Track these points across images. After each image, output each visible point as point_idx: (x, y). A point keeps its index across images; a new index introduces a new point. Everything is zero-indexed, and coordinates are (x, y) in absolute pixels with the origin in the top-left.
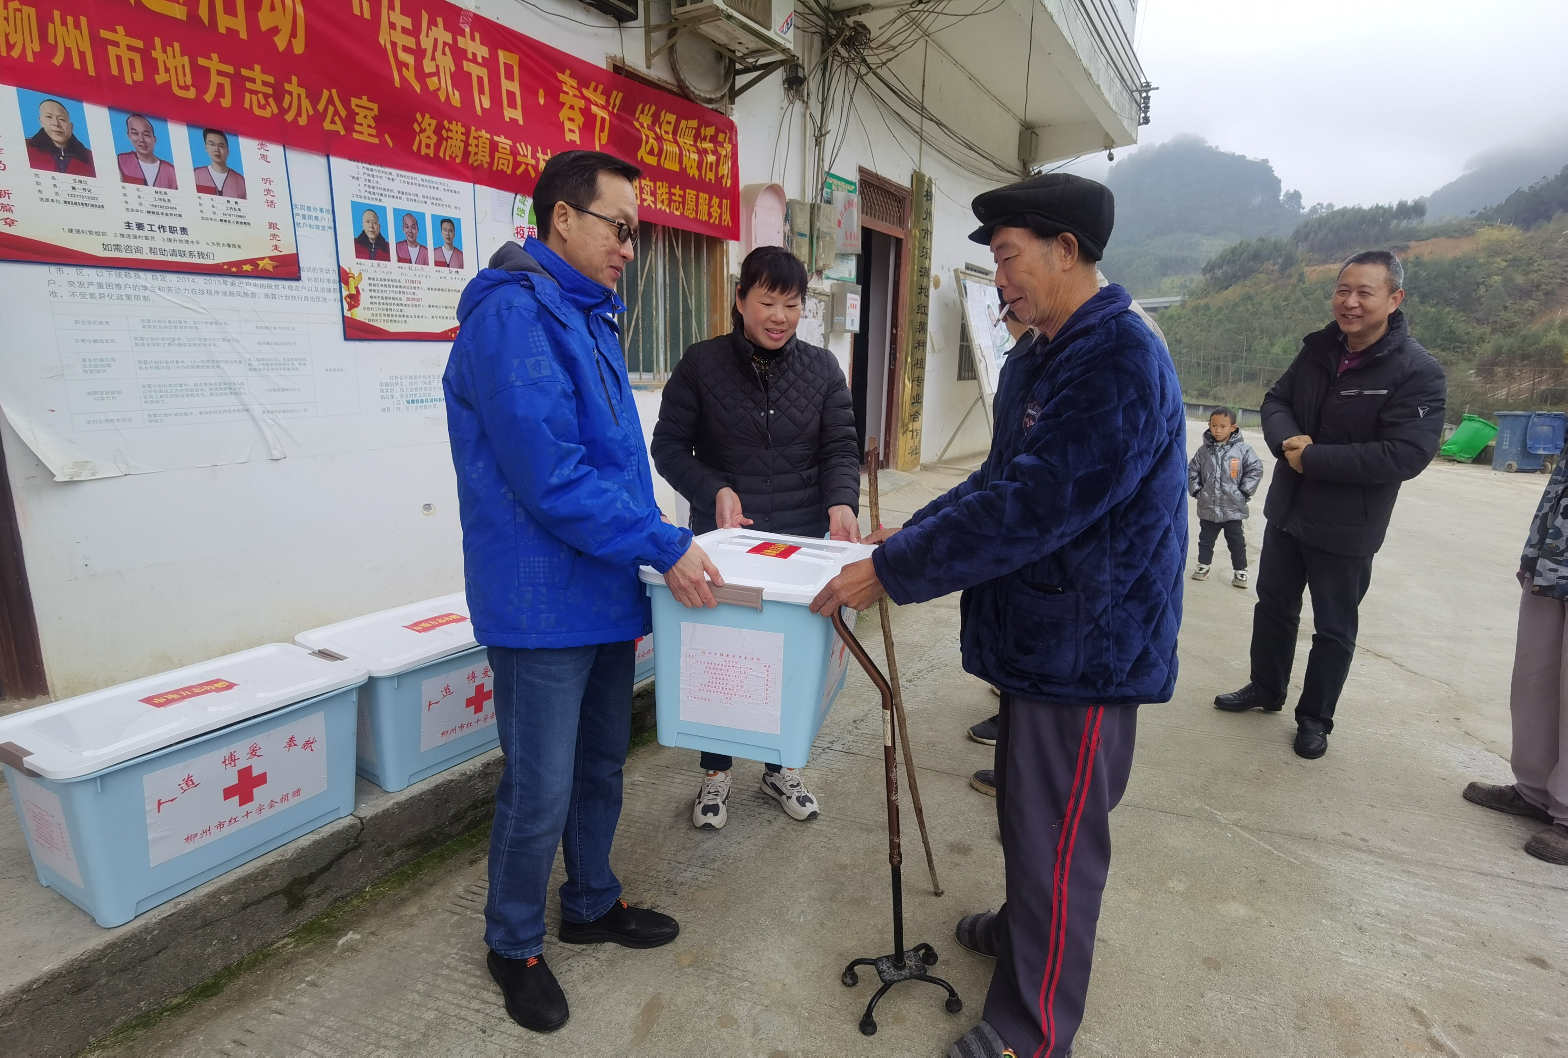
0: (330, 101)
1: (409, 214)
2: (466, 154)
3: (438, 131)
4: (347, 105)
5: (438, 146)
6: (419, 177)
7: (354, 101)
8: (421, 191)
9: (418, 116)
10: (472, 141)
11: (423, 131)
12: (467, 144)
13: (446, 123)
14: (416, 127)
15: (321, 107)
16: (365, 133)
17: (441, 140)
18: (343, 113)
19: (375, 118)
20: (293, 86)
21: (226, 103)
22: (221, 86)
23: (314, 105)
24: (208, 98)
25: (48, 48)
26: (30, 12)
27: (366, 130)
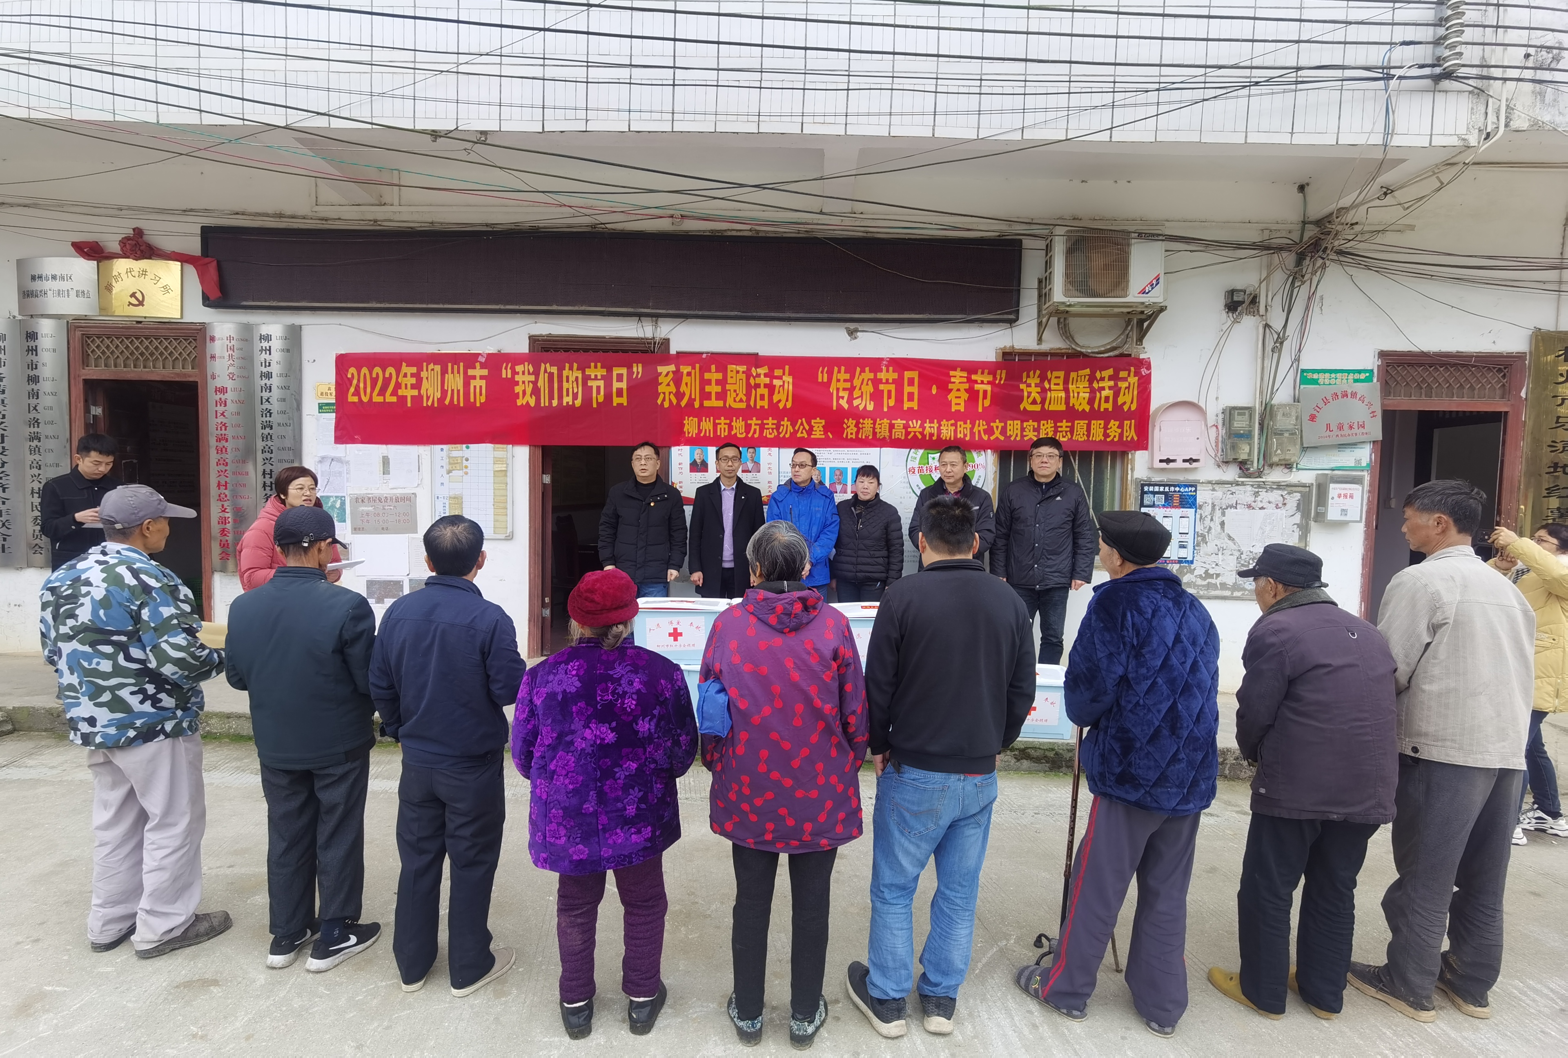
0: (802, 424)
1: (838, 469)
2: (875, 433)
3: (857, 425)
4: (809, 423)
5: (857, 433)
6: (846, 449)
7: (813, 421)
8: (846, 457)
9: (846, 421)
10: (877, 426)
11: (848, 427)
12: (874, 428)
13: (861, 421)
14: (845, 426)
15: (796, 428)
16: (818, 434)
17: (859, 429)
18: (807, 428)
19: (823, 427)
20: (786, 422)
21: (756, 436)
22: (755, 430)
23: (794, 427)
24: (750, 435)
25: (700, 431)
26: (696, 419)
27: (818, 433)
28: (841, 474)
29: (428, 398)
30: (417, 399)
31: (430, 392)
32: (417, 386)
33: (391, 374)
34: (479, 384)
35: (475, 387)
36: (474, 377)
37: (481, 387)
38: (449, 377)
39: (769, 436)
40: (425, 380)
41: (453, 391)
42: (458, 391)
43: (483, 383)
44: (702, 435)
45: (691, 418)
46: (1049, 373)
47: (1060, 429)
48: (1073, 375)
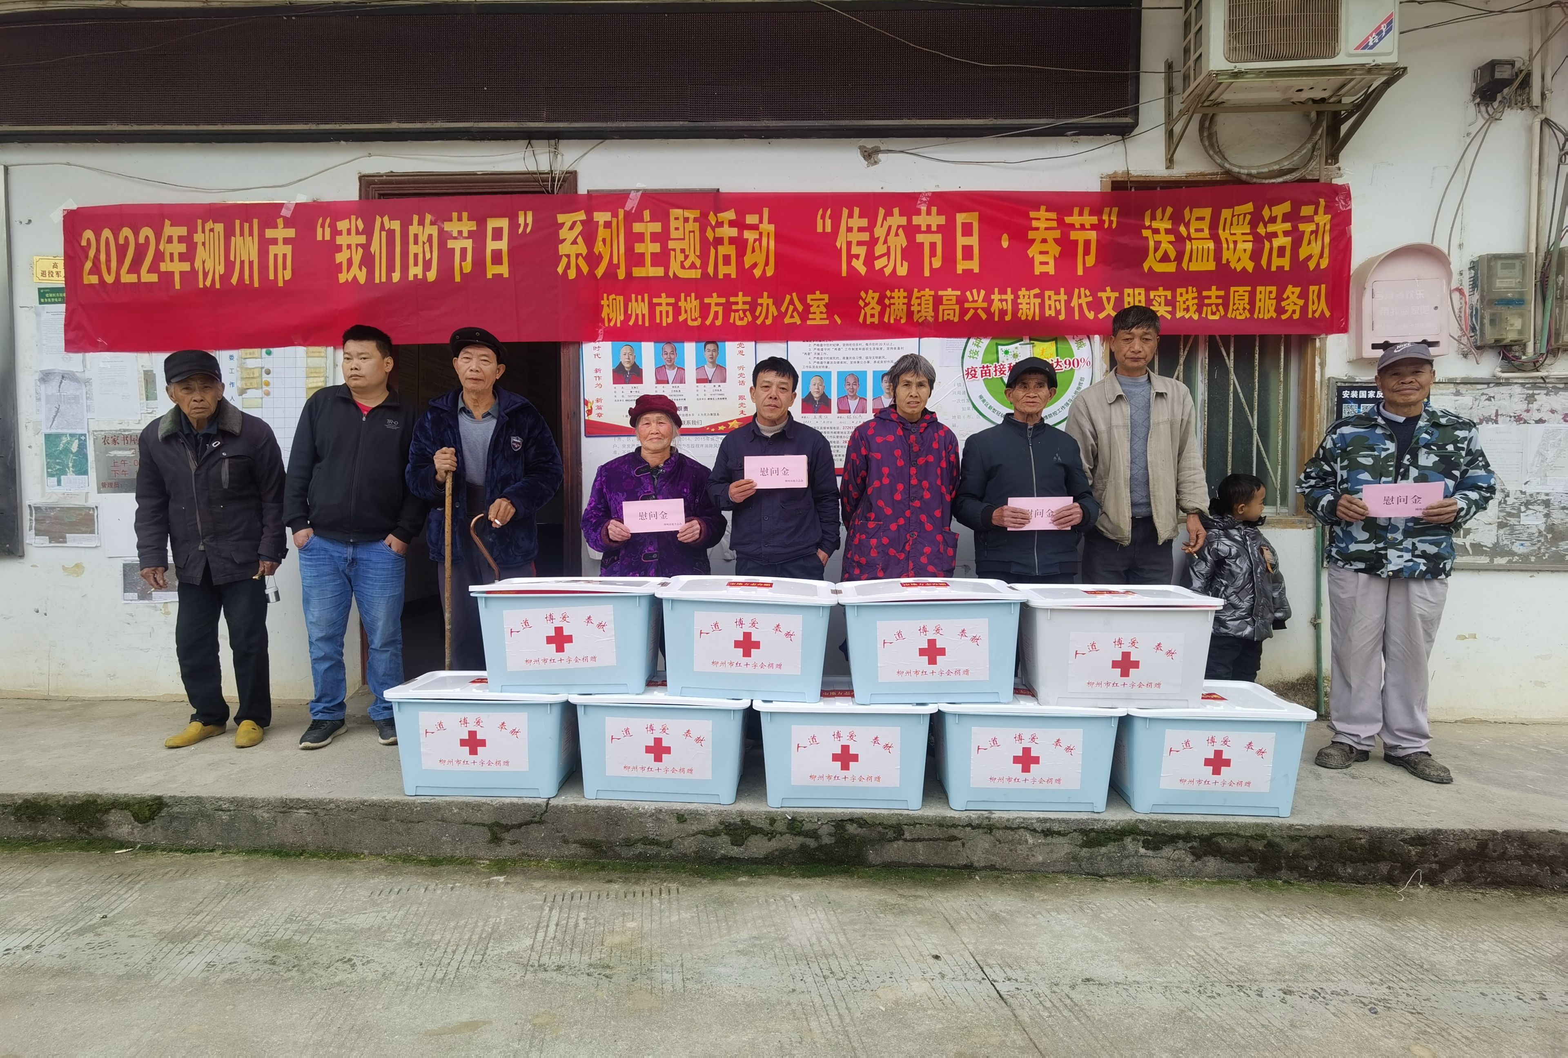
0: (792, 302)
1: (852, 374)
2: (910, 314)
3: (880, 302)
4: (803, 301)
5: (882, 314)
6: (863, 342)
7: (809, 297)
8: (864, 354)
9: (863, 294)
10: (914, 301)
11: (867, 305)
12: (909, 305)
13: (888, 293)
14: (861, 303)
15: (783, 309)
16: (818, 318)
17: (884, 307)
18: (800, 308)
19: (826, 306)
20: (765, 300)
21: (718, 322)
22: (716, 313)
23: (778, 308)
24: (708, 322)
25: (628, 317)
26: (621, 298)
27: (818, 316)
28: (857, 381)
29: (206, 275)
30: (189, 277)
31: (209, 266)
32: (188, 256)
33: (147, 238)
34: (281, 250)
35: (276, 256)
36: (274, 241)
37: (285, 256)
38: (236, 241)
39: (739, 323)
40: (200, 248)
41: (242, 262)
42: (251, 263)
43: (288, 250)
44: (631, 323)
45: (613, 296)
46: (1187, 211)
47: (1207, 301)
48: (1226, 213)
